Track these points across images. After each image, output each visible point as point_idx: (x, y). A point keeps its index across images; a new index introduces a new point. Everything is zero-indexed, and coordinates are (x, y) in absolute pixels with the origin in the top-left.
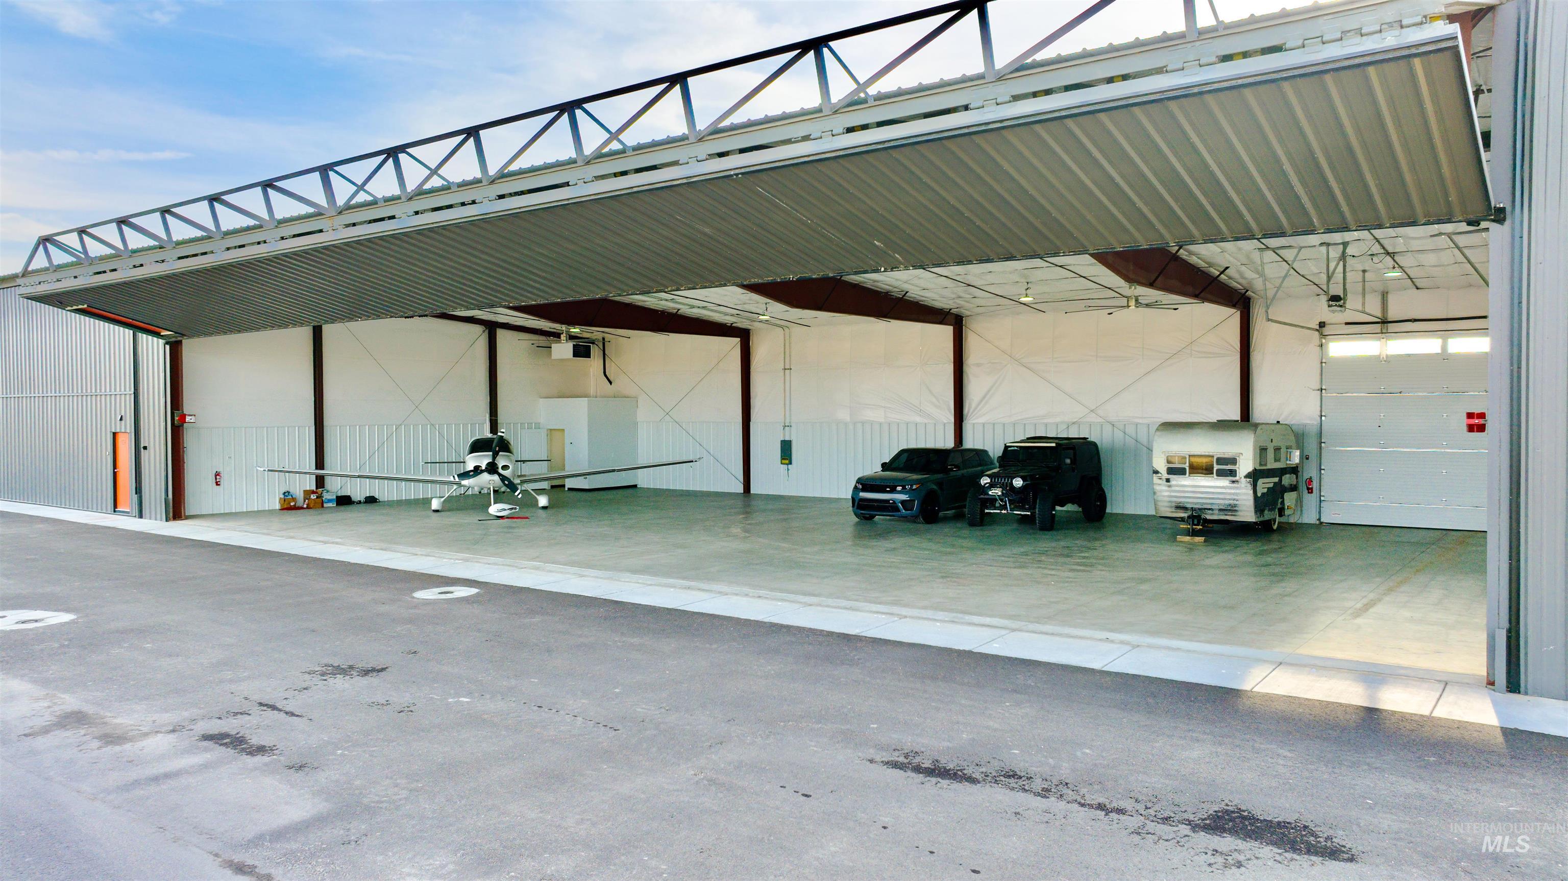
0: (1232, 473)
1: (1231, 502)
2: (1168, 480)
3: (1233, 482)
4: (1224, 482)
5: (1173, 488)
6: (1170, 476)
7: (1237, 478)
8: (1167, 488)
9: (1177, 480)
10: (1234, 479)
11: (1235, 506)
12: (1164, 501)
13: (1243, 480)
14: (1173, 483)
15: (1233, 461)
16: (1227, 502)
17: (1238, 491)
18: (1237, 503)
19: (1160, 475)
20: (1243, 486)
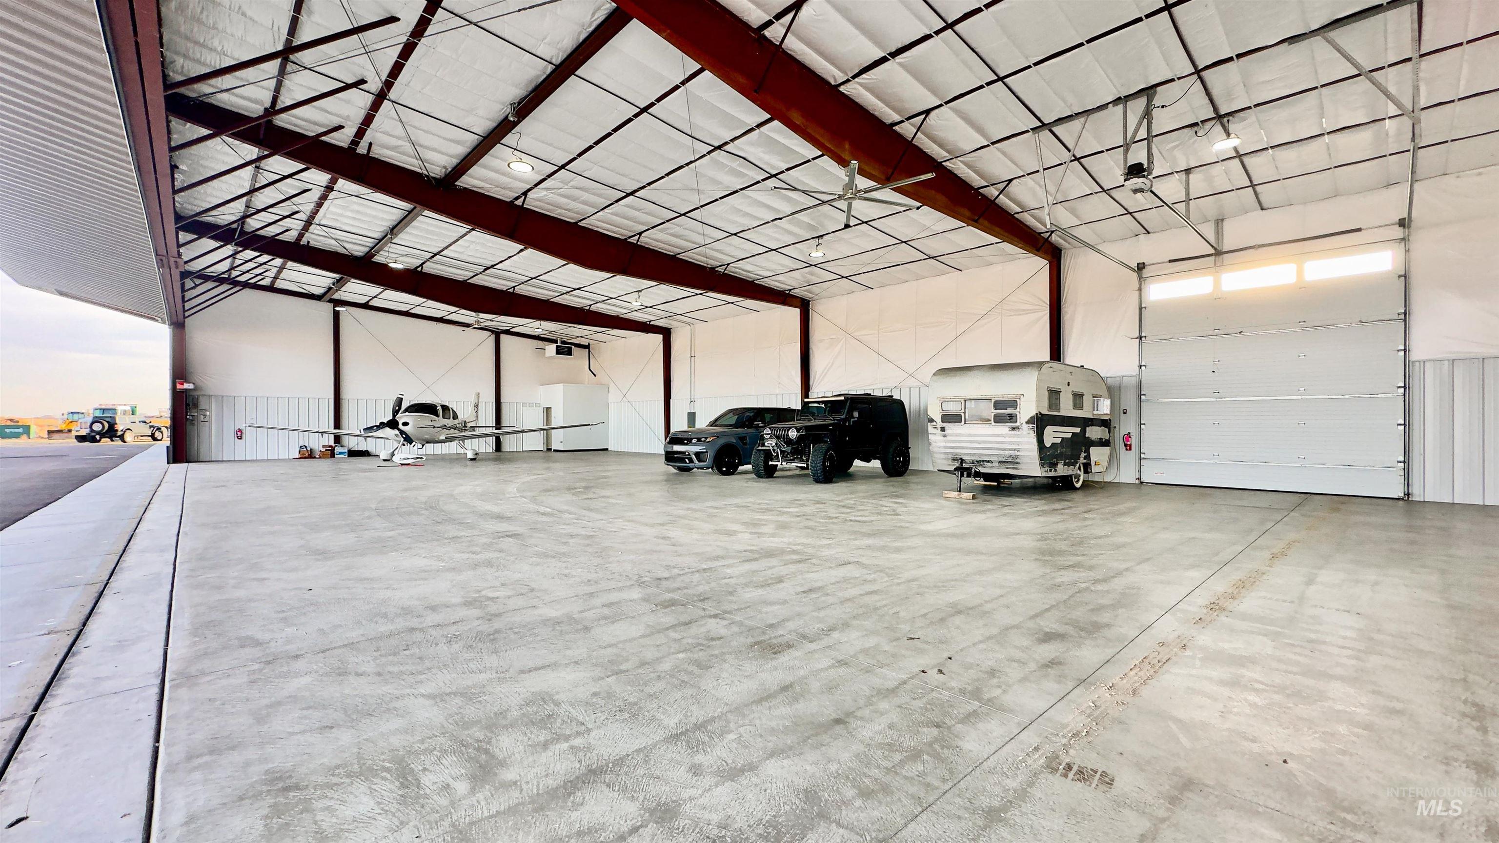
0: (1012, 418)
1: (1011, 453)
2: (943, 429)
3: (1014, 428)
4: (1003, 429)
5: (948, 438)
6: (945, 425)
7: (1018, 424)
8: (942, 438)
9: (951, 428)
10: (1014, 425)
11: (1017, 457)
12: (941, 453)
13: (1025, 426)
14: (947, 432)
15: (1013, 404)
16: (1007, 453)
17: (1019, 440)
18: (1018, 453)
19: (934, 423)
20: (1025, 433)
